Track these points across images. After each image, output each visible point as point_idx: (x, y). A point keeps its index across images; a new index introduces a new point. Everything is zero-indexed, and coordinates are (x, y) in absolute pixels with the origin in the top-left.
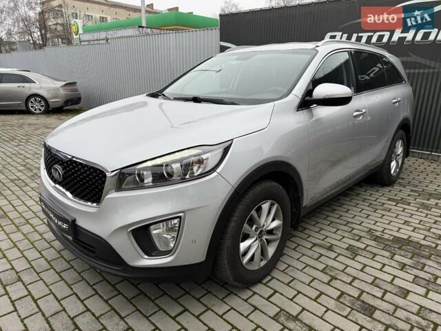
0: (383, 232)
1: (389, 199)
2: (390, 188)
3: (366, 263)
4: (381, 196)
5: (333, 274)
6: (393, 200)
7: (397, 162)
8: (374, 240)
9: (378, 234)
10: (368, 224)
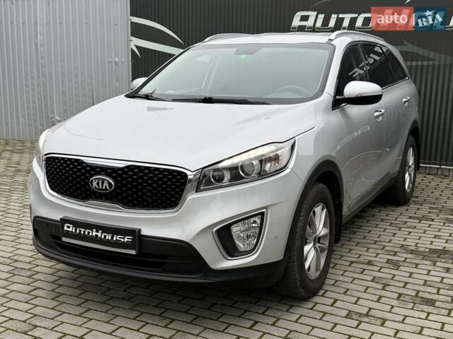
0: (416, 246)
1: (410, 218)
2: (406, 208)
3: (411, 271)
4: (399, 215)
5: (384, 282)
6: (415, 218)
7: (410, 175)
8: (411, 253)
9: (412, 248)
10: (398, 240)
